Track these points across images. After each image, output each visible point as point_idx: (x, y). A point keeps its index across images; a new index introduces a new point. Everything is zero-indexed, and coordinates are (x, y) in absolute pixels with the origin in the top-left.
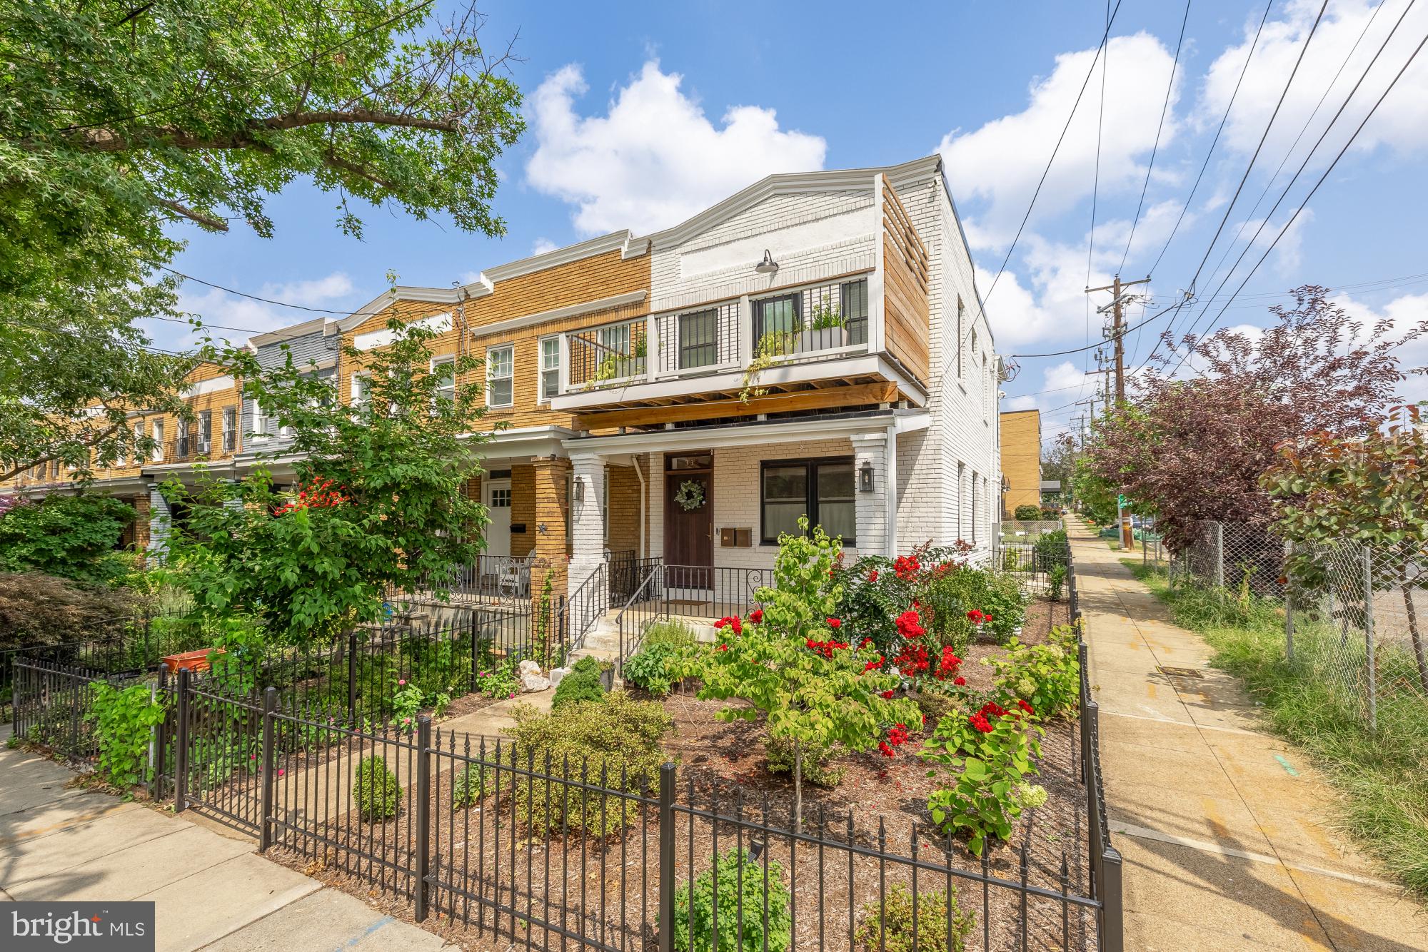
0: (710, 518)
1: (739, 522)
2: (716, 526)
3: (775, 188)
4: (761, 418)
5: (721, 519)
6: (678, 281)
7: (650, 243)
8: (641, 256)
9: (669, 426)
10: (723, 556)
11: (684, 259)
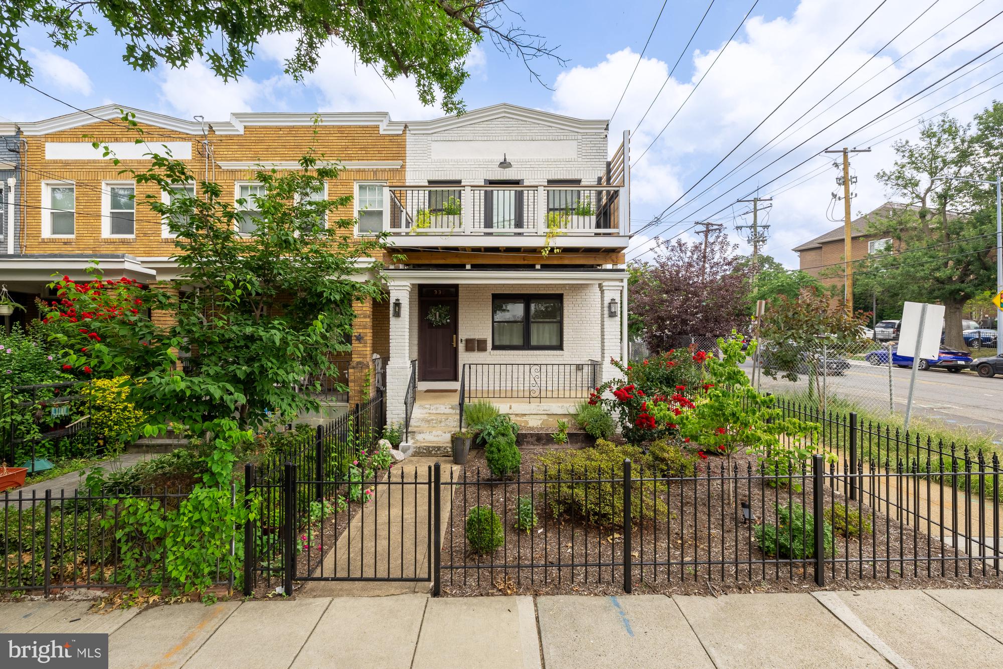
0: (456, 331)
1: (477, 336)
2: (460, 337)
3: (505, 112)
4: (538, 267)
5: (464, 333)
6: (429, 160)
7: (406, 127)
8: (398, 135)
9: (468, 267)
10: (464, 357)
11: (434, 145)
